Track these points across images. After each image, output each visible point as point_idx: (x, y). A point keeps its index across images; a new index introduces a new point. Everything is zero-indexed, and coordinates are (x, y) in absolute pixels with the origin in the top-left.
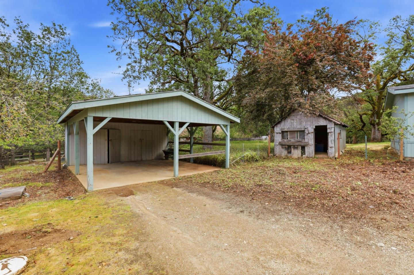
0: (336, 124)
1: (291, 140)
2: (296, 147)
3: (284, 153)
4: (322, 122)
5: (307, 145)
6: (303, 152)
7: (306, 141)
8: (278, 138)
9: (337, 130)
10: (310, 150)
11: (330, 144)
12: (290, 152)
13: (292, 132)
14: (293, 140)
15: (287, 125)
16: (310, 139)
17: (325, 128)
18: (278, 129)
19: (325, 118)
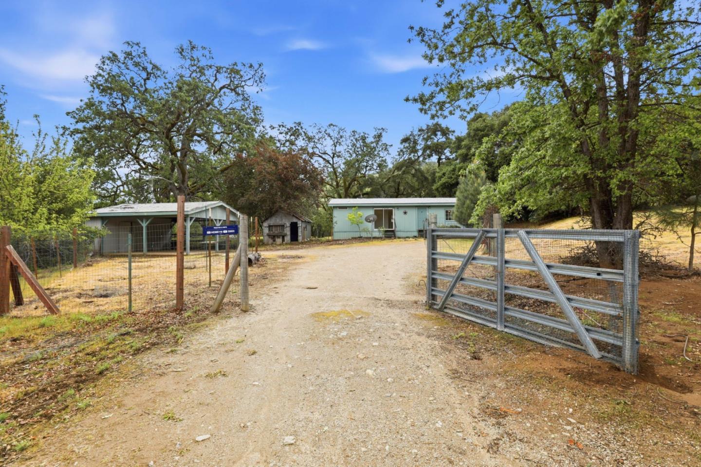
0: (302, 221)
1: (276, 231)
2: (278, 237)
3: (271, 241)
4: (295, 220)
5: (286, 235)
6: (283, 240)
7: (285, 232)
8: (266, 231)
9: (304, 225)
10: (288, 238)
11: (300, 234)
12: (274, 241)
13: (276, 226)
14: (276, 232)
15: (272, 221)
16: (288, 231)
17: (296, 223)
18: (265, 224)
19: (297, 218)
